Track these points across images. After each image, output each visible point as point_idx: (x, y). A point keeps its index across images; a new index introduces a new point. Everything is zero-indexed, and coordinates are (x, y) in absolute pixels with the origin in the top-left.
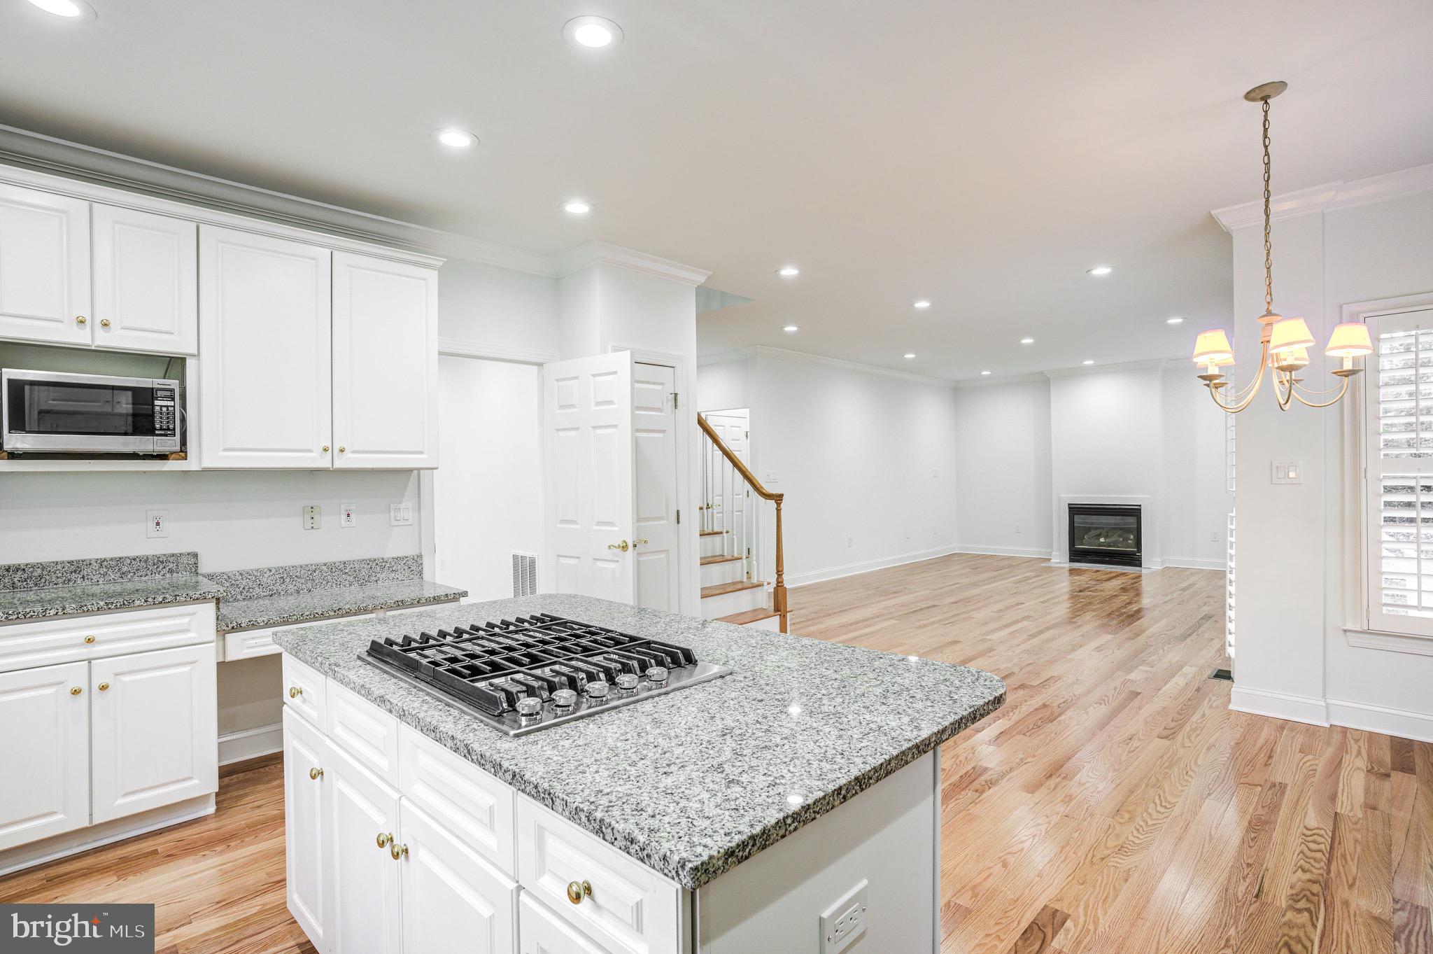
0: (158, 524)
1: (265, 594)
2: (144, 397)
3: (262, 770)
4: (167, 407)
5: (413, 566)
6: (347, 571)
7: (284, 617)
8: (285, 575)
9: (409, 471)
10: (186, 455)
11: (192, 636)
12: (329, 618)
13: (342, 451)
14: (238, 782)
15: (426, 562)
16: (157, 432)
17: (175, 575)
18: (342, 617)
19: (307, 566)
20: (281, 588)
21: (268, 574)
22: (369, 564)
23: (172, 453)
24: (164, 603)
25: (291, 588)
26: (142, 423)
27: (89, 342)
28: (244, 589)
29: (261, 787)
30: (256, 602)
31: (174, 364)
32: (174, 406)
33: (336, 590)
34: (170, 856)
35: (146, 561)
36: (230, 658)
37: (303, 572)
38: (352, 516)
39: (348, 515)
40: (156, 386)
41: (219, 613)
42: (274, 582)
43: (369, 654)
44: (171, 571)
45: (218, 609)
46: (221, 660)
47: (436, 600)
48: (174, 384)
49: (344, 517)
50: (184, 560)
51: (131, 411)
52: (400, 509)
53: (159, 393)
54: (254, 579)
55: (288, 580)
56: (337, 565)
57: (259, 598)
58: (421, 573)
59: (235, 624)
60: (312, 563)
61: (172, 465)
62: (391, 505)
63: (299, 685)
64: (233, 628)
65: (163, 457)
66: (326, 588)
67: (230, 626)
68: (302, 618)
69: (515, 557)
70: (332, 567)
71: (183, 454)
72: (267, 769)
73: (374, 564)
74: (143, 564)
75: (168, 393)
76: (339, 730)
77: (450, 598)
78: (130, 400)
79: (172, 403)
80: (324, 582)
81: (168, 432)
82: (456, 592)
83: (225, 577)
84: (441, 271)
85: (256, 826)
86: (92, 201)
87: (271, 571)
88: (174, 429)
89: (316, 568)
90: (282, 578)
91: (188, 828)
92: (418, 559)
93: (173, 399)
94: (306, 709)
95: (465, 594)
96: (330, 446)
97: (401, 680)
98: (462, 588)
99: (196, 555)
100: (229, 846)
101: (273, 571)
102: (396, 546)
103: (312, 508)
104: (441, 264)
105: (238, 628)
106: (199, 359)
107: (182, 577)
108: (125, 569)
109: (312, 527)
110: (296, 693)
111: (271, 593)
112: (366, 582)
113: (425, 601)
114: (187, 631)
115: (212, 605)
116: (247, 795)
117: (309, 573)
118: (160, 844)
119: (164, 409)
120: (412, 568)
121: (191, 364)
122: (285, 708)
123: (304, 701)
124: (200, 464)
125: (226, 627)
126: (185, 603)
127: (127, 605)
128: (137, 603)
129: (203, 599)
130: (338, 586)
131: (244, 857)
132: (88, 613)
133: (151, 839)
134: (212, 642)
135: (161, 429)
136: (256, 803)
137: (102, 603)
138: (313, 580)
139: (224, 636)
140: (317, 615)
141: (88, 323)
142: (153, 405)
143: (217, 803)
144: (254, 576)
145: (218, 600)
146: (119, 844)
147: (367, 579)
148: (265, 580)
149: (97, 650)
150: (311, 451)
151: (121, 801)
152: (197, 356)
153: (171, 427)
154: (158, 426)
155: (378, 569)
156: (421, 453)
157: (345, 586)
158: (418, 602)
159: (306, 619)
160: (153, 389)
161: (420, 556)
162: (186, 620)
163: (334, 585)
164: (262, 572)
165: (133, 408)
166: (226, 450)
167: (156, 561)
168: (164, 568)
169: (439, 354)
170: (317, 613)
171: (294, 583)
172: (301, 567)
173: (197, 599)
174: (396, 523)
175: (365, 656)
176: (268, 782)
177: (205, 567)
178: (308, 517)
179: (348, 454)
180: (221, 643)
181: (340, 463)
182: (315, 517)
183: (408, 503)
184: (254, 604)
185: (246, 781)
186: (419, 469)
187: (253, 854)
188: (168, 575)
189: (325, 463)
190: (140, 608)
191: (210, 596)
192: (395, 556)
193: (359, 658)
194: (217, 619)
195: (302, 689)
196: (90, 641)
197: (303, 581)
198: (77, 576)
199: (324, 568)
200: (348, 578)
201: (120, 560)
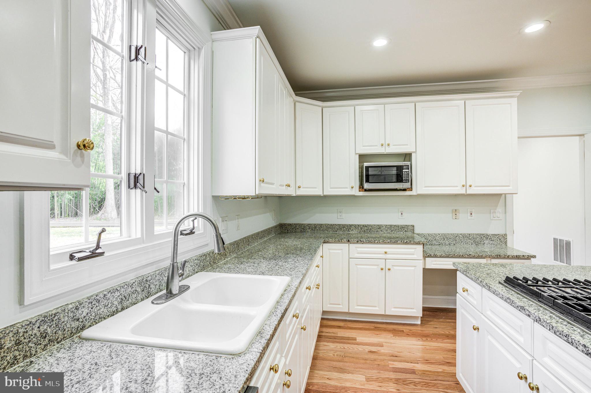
0: (402, 214)
1: (437, 244)
2: (400, 168)
3: (435, 313)
4: (407, 172)
5: (502, 239)
6: (470, 238)
7: (447, 255)
8: (445, 237)
9: (500, 195)
10: (412, 189)
11: (415, 257)
12: (465, 258)
13: (470, 186)
14: (427, 315)
15: (509, 238)
16: (404, 181)
17: (407, 233)
18: (471, 258)
19: (454, 234)
20: (443, 242)
21: (438, 236)
22: (480, 236)
23: (408, 188)
24: (406, 243)
25: (447, 243)
26: (399, 178)
27: (384, 151)
28: (429, 241)
29: (435, 320)
30: (434, 246)
31: (407, 156)
32: (409, 171)
33: (465, 246)
34: (408, 335)
35: (398, 227)
36: (427, 267)
37: (452, 236)
38: (473, 214)
39: (471, 214)
40: (403, 165)
41: (424, 250)
42: (440, 239)
43: (505, 282)
44: (406, 231)
45: (423, 248)
46: (424, 267)
47: (518, 257)
48: (408, 163)
49: (469, 214)
50: (410, 228)
51: (396, 173)
52: (495, 212)
53: (404, 167)
55: (446, 239)
56: (466, 235)
57: (435, 245)
58: (506, 243)
59: (429, 254)
60: (456, 233)
61: (408, 193)
62: (491, 210)
63: (466, 287)
64: (428, 256)
65: (405, 190)
66: (461, 244)
67: (427, 255)
68: (454, 256)
69: (554, 239)
70: (464, 236)
71: (411, 189)
72: (437, 313)
73: (483, 236)
74: (397, 228)
75: (407, 167)
76: (489, 313)
77: (525, 257)
78: (396, 170)
79: (408, 170)
80: (460, 242)
81: (407, 181)
82: (529, 255)
83: (423, 235)
84: (518, 97)
85: (436, 335)
86: (384, 104)
87: (439, 235)
88: (409, 180)
89: (457, 235)
90: (443, 238)
91: (412, 326)
92: (505, 236)
93: (408, 169)
94: (470, 298)
95: (534, 257)
96: (465, 185)
97: (530, 300)
98: (533, 254)
99: (413, 226)
100: (427, 339)
101: (440, 235)
102: (493, 229)
103: (456, 210)
104: (519, 94)
105: (430, 256)
106: (416, 153)
107: (409, 234)
108: (392, 229)
109: (456, 218)
110: (465, 290)
111: (439, 243)
112: (479, 244)
113: (511, 257)
114: (413, 254)
115: (422, 246)
116: (431, 321)
117: (455, 237)
118: (405, 329)
119: (406, 173)
120: (502, 240)
121: (413, 155)
122: (457, 294)
123: (468, 294)
124: (417, 192)
125: (426, 255)
126: (413, 244)
127: (395, 243)
128: (399, 242)
129: (418, 243)
131: (434, 346)
132: (385, 243)
133: (401, 326)
134: (421, 260)
135: (405, 180)
136: (434, 326)
137: (389, 241)
138: (456, 240)
139: (425, 258)
140: (460, 256)
141: (384, 145)
142: (402, 172)
143: (421, 321)
144: (434, 236)
145: (423, 244)
146: (392, 323)
147: (479, 243)
148: (437, 238)
149: (387, 256)
150: (457, 187)
151: (393, 309)
152: (415, 152)
153: (408, 179)
154: (404, 179)
155: (485, 238)
156: (509, 186)
157: (469, 244)
158: (508, 257)
159: (456, 257)
160: (402, 166)
161: (506, 235)
162: (413, 250)
163: (465, 243)
164: (436, 235)
165: (397, 172)
166: (425, 187)
167: (401, 227)
168: (404, 230)
169: (518, 138)
170: (460, 255)
171: (448, 241)
172: (451, 234)
173: (417, 243)
174: (494, 219)
175: (503, 282)
176: (438, 319)
177: (416, 231)
178: (454, 214)
179: (473, 188)
180: (424, 261)
181: (469, 192)
182: (457, 214)
183: (500, 209)
184: (434, 247)
185: (430, 315)
186: (505, 194)
187: (437, 346)
188: (405, 233)
189: (463, 191)
190: (399, 244)
191: (421, 243)
192: (493, 233)
193: (500, 283)
194: (423, 252)
195: (468, 289)
196: (386, 253)
197: (452, 240)
198: (379, 230)
199: (461, 236)
200: (471, 241)
201: (391, 226)
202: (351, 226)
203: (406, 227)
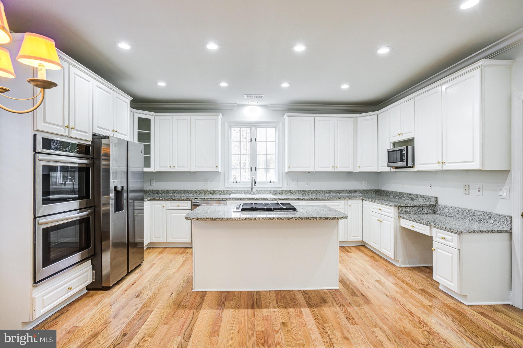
1: (450, 216)
6: (475, 214)
10: (414, 166)
19: (462, 208)
20: (454, 215)
22: (484, 214)
25: (457, 216)
33: (471, 222)
37: (461, 210)
38: (481, 191)
39: (479, 190)
42: (452, 212)
44: (431, 202)
49: (477, 191)
50: (434, 199)
52: (502, 190)
54: (447, 209)
55: (456, 212)
56: (472, 211)
57: (448, 216)
60: (464, 208)
66: (468, 220)
70: (470, 211)
73: (486, 214)
80: (467, 217)
89: (465, 210)
90: (454, 211)
99: (437, 198)
101: (452, 208)
103: (466, 186)
109: (466, 194)
111: (452, 216)
117: (463, 211)
130: (472, 220)
138: (464, 215)
147: (483, 221)
155: (488, 217)
157: (474, 221)
163: (470, 219)
164: (449, 207)
171: (458, 214)
172: (460, 208)
177: (439, 203)
178: (465, 189)
179: (446, 164)
181: (445, 168)
182: (467, 190)
183: (507, 187)
196: (380, 210)
197: (460, 214)
198: (417, 198)
199: (467, 211)
200: (476, 218)
201: (423, 196)
202: (404, 193)
203: (431, 198)
